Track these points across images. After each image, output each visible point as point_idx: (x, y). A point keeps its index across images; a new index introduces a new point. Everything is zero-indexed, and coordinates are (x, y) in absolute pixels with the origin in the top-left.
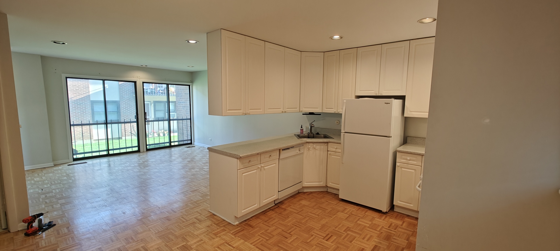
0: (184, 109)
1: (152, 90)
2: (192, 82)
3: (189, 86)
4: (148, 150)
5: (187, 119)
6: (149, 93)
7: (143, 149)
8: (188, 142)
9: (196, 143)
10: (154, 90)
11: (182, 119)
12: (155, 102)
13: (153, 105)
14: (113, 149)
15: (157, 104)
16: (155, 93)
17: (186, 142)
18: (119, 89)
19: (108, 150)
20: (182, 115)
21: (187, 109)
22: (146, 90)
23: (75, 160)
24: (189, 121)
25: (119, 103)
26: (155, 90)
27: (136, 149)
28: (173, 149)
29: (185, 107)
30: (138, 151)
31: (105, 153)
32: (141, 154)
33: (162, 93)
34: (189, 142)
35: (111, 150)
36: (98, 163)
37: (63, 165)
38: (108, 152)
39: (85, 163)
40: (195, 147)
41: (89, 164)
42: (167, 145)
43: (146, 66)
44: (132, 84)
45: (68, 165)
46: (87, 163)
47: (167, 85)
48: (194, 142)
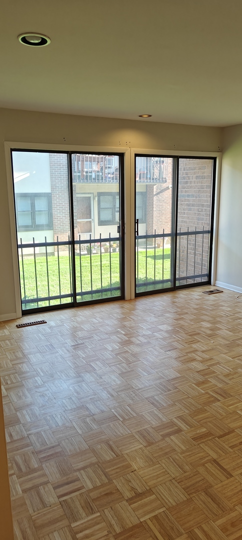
0: (190, 210)
1: (98, 174)
2: (222, 150)
3: (215, 159)
4: (138, 296)
5: (203, 232)
7: (129, 292)
8: (203, 281)
9: (220, 283)
10: (101, 174)
11: (196, 233)
13: (96, 199)
14: (82, 294)
15: (102, 198)
16: (102, 179)
17: (198, 280)
18: (51, 173)
19: (74, 295)
20: (186, 222)
21: (200, 210)
22: (90, 174)
23: (26, 313)
24: (208, 236)
25: (51, 196)
26: (102, 174)
27: (117, 294)
28: (182, 294)
29: (193, 205)
30: (122, 298)
31: (69, 300)
32: (127, 305)
33: (113, 178)
34: (205, 279)
35: (79, 294)
36: (65, 324)
37: (9, 324)
38: (75, 299)
39: (43, 322)
40: (223, 292)
41: (51, 327)
42: (168, 285)
43: (150, 116)
44: (116, 159)
45: (17, 326)
46: (46, 323)
47: (176, 158)
48: (216, 279)
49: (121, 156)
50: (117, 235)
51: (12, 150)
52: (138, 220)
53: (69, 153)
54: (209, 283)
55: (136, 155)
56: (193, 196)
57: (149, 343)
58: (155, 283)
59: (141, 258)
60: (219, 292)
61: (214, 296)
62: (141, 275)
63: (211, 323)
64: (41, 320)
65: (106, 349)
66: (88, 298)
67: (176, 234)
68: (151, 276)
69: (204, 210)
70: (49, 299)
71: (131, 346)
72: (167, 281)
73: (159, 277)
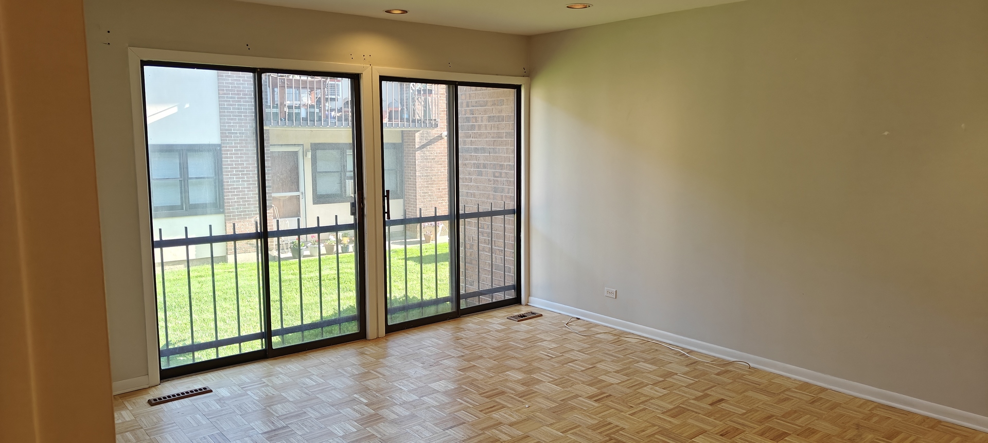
0: (480, 174)
1: (312, 110)
2: (530, 73)
3: (518, 88)
4: (392, 330)
5: (504, 212)
6: (305, 119)
7: (374, 325)
9: (536, 300)
10: (317, 110)
11: (491, 214)
12: (315, 147)
13: (309, 155)
14: (283, 332)
15: (319, 153)
16: (320, 120)
18: (220, 108)
19: (267, 334)
20: (474, 195)
21: (497, 174)
22: (297, 111)
23: (168, 375)
24: (512, 218)
25: (221, 150)
26: (320, 111)
27: (352, 328)
28: (472, 323)
29: (485, 167)
30: (361, 336)
31: (257, 345)
32: (370, 349)
33: (340, 119)
35: (277, 333)
36: (249, 392)
37: (133, 400)
38: (269, 343)
39: (205, 391)
40: (541, 315)
41: (220, 400)
42: (447, 308)
43: (405, 12)
44: (346, 83)
45: (149, 402)
46: (211, 391)
47: (453, 86)
48: (529, 295)
49: (355, 79)
50: (350, 220)
51: (144, 63)
52: (388, 191)
53: (258, 72)
54: (517, 301)
55: (383, 78)
56: (483, 150)
57: (413, 416)
58: (422, 304)
59: (396, 262)
60: (535, 315)
61: (529, 324)
62: (396, 292)
63: (524, 372)
64: (201, 387)
65: (331, 434)
66: (294, 340)
67: (458, 216)
68: (414, 294)
69: (503, 175)
70: (217, 344)
71: (380, 425)
72: (445, 300)
73: (429, 295)
